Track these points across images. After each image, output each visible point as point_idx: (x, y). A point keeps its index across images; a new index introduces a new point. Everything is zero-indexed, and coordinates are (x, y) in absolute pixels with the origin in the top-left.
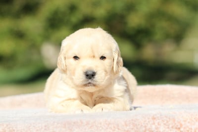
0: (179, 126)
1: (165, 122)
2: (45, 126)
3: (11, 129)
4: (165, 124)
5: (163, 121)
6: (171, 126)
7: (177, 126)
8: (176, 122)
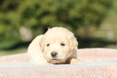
0: (110, 76)
1: (102, 73)
2: (29, 74)
3: (8, 75)
4: (101, 74)
5: (100, 72)
6: (105, 75)
7: (109, 76)
8: (108, 73)
